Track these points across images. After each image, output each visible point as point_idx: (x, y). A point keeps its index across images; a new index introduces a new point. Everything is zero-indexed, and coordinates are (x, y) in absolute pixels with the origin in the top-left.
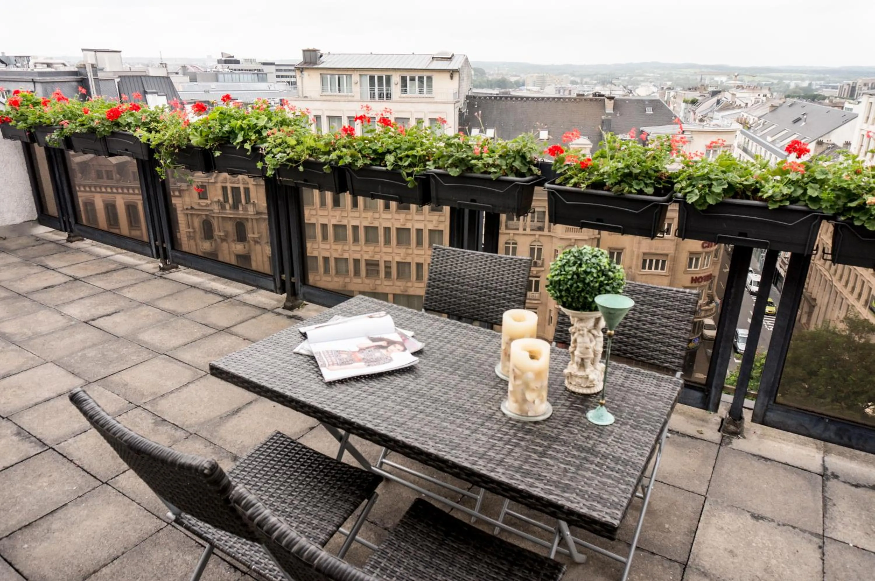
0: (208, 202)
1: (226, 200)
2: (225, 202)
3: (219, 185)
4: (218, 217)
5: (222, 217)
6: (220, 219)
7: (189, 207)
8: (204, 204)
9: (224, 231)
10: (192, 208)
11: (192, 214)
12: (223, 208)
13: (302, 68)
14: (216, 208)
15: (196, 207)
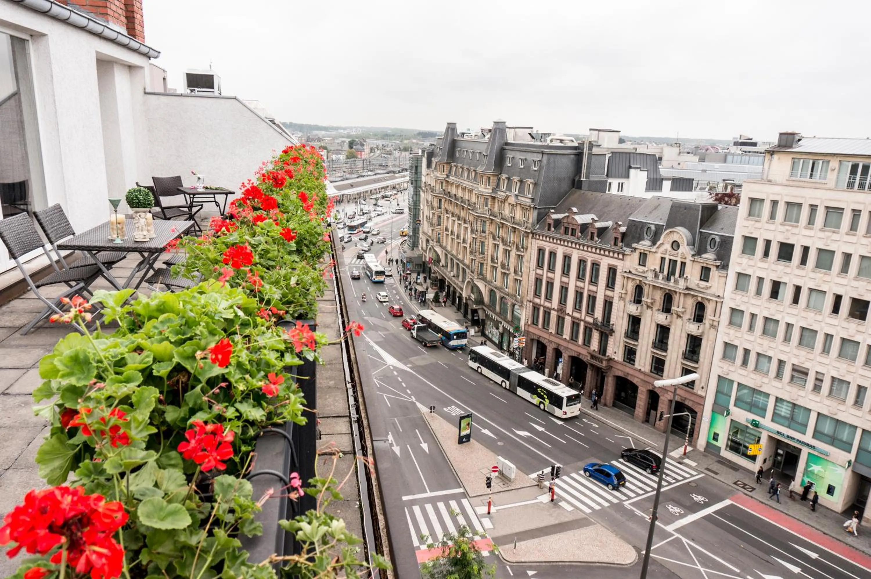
0: (645, 269)
1: (661, 270)
2: (660, 272)
3: (659, 256)
4: (649, 285)
5: (653, 286)
6: (651, 287)
7: (628, 271)
8: (641, 271)
9: (652, 299)
10: (630, 272)
11: (628, 278)
12: (656, 276)
13: (773, 151)
14: (650, 276)
15: (634, 272)
